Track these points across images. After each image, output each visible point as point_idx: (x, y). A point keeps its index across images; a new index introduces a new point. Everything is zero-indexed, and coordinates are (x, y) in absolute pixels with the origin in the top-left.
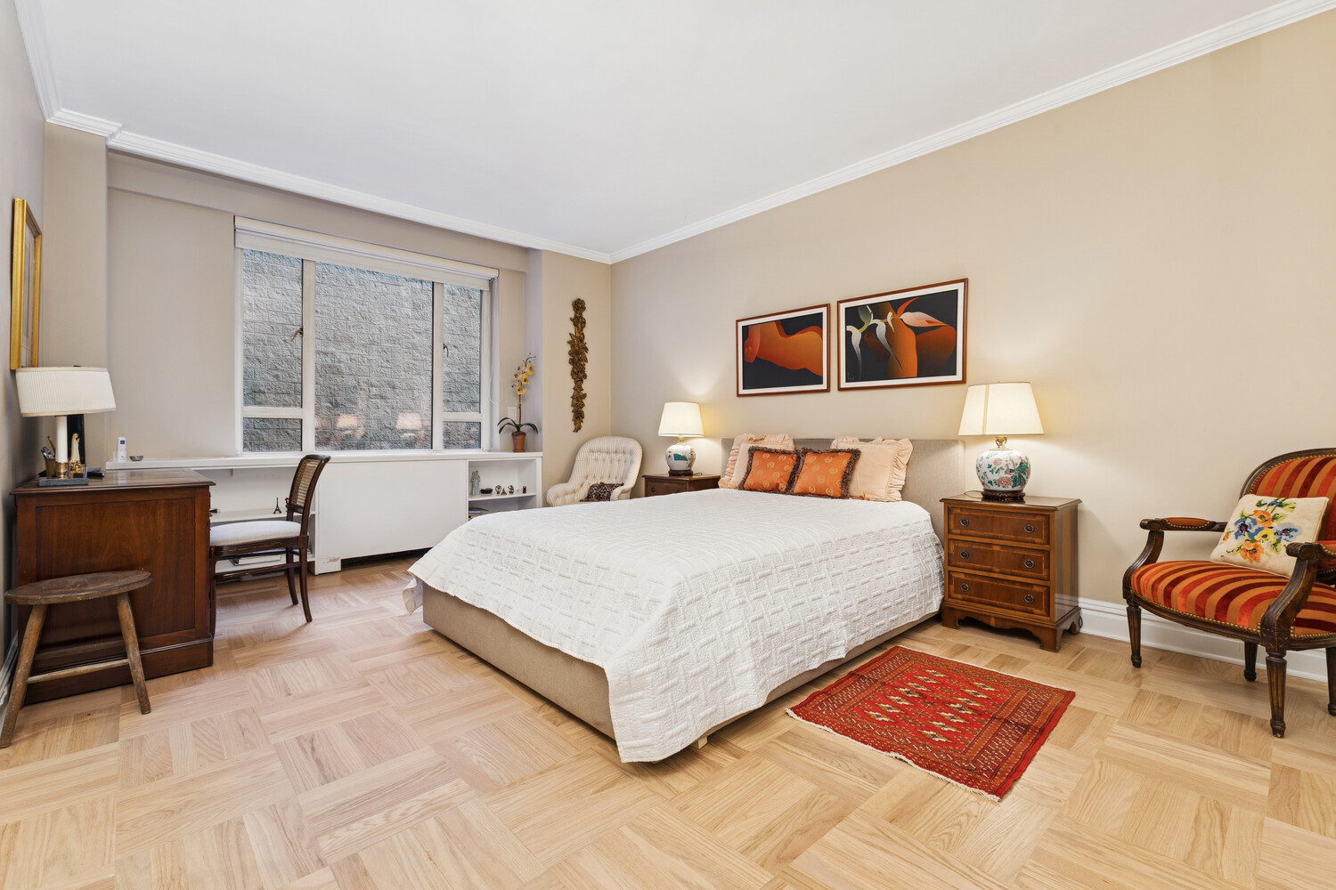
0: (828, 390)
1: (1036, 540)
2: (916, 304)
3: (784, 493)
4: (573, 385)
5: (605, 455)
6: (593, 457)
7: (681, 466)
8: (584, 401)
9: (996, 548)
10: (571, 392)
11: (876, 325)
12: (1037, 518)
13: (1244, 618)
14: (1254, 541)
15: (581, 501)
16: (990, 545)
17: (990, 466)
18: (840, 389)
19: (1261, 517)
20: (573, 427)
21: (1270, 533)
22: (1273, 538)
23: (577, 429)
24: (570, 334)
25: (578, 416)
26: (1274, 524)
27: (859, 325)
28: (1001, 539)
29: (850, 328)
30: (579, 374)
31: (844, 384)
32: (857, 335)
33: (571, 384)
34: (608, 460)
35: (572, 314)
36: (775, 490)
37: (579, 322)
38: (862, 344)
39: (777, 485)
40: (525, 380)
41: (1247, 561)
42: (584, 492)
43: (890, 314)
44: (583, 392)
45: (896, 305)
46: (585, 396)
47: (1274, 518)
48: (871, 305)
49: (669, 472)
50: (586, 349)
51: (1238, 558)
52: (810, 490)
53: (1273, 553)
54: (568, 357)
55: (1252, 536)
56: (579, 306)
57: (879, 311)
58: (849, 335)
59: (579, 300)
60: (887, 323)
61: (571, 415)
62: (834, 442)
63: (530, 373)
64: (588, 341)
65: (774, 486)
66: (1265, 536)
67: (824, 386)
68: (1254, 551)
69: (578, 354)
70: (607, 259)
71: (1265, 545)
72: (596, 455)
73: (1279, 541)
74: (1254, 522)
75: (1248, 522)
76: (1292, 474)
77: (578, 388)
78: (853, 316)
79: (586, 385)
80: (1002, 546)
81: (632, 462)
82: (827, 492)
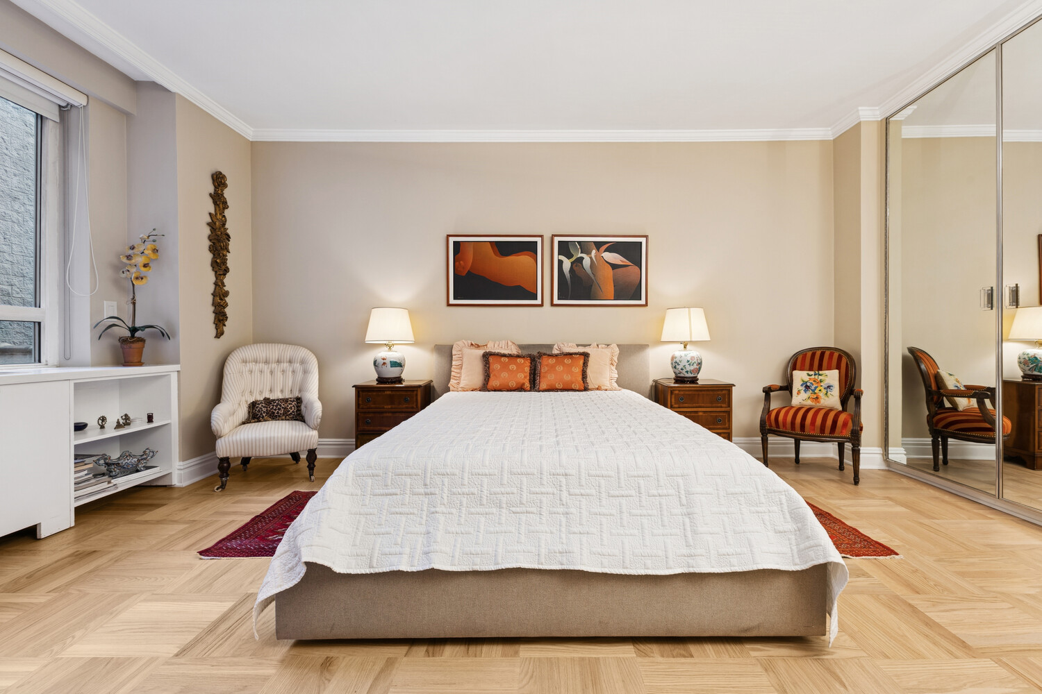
0: (542, 305)
1: (723, 405)
2: (614, 248)
3: (529, 391)
4: (213, 279)
5: (261, 365)
6: (247, 369)
7: (391, 372)
8: (227, 299)
9: (700, 414)
10: (211, 288)
11: (582, 258)
12: (724, 392)
13: (844, 431)
14: (815, 393)
15: (244, 423)
16: (697, 412)
17: (688, 361)
18: (552, 305)
19: (814, 381)
20: (214, 332)
21: (822, 388)
22: (824, 391)
23: (219, 334)
24: (210, 214)
25: (220, 318)
26: (822, 384)
27: (569, 256)
28: (703, 407)
29: (562, 258)
30: (220, 267)
31: (556, 301)
32: (567, 264)
33: (211, 277)
34: (267, 372)
35: (211, 189)
36: (520, 389)
37: (219, 200)
38: (572, 270)
39: (524, 384)
40: (145, 266)
41: (813, 404)
42: (243, 413)
43: (594, 252)
44: (226, 289)
45: (598, 245)
46: (227, 294)
47: (821, 381)
48: (579, 242)
49: (377, 380)
50: (228, 237)
51: (809, 403)
52: (557, 386)
53: (826, 398)
54: (207, 243)
55: (813, 391)
56: (219, 180)
57: (584, 247)
58: (560, 262)
59: (220, 173)
60: (591, 258)
61: (212, 316)
62: (556, 347)
63: (152, 256)
64: (231, 227)
65: (519, 386)
66: (820, 390)
67: (538, 302)
68: (817, 398)
69: (219, 241)
70: (250, 133)
71: (821, 395)
72: (251, 366)
73: (827, 392)
74: (811, 383)
75: (808, 384)
76: (811, 360)
77: (219, 285)
78: (565, 248)
79: (228, 281)
80: (704, 412)
81: (306, 372)
82: (573, 387)
